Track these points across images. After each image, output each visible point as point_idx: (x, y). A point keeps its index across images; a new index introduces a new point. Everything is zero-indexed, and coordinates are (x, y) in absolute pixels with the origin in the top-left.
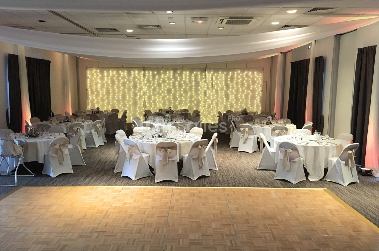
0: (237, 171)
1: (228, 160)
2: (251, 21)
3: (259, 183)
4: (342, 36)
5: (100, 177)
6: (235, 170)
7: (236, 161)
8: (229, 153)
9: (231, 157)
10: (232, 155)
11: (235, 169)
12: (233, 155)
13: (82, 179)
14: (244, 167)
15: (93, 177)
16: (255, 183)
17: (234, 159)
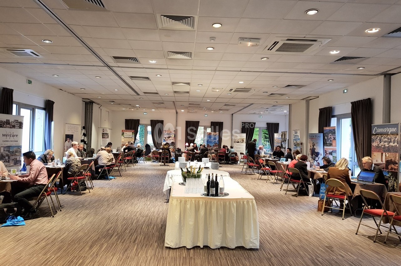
4: (392, 77)
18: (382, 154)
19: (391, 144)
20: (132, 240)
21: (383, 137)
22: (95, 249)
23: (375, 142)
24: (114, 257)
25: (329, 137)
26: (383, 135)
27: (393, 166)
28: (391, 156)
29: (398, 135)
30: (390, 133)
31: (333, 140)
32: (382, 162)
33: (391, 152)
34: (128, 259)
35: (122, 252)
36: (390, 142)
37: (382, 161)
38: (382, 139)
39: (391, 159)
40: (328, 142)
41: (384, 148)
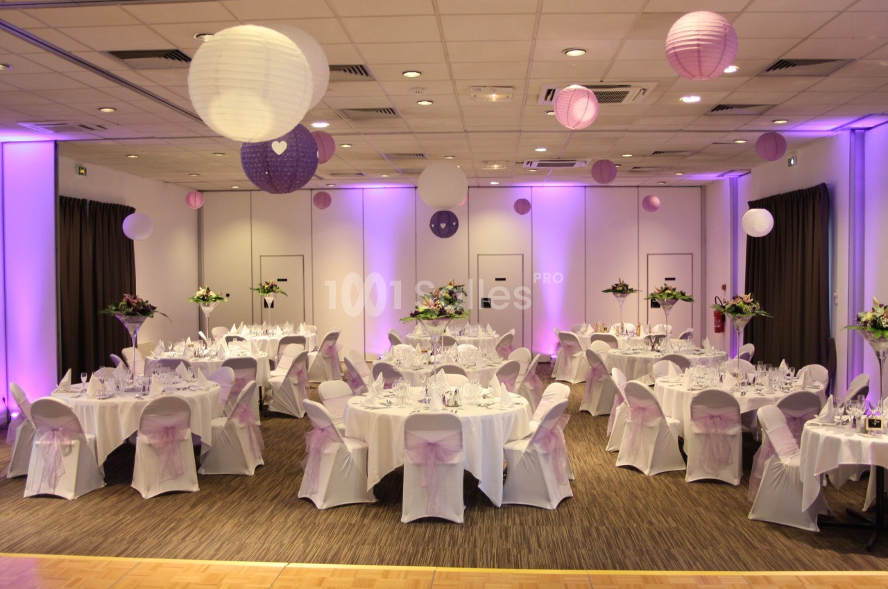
0: (598, 489)
1: (580, 462)
2: (627, 93)
3: (654, 521)
5: (233, 503)
6: (595, 489)
7: (601, 464)
8: (584, 443)
9: (588, 453)
10: (591, 449)
11: (595, 484)
12: (593, 450)
13: (186, 508)
14: (620, 479)
15: (215, 502)
16: (643, 521)
17: (595, 460)
20: (268, 498)
22: (200, 509)
24: (230, 521)
34: (252, 524)
35: (246, 514)
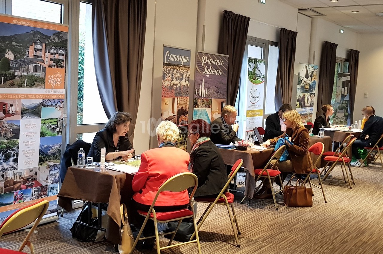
18: (174, 99)
19: (183, 83)
21: (176, 70)
23: (166, 79)
25: (31, 56)
26: (176, 66)
27: (184, 117)
28: (183, 102)
29: (189, 68)
30: (182, 64)
31: (50, 66)
32: (173, 114)
33: (181, 96)
36: (182, 79)
37: (173, 112)
38: (174, 73)
39: (182, 107)
40: (17, 73)
41: (176, 90)
